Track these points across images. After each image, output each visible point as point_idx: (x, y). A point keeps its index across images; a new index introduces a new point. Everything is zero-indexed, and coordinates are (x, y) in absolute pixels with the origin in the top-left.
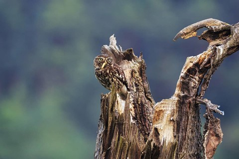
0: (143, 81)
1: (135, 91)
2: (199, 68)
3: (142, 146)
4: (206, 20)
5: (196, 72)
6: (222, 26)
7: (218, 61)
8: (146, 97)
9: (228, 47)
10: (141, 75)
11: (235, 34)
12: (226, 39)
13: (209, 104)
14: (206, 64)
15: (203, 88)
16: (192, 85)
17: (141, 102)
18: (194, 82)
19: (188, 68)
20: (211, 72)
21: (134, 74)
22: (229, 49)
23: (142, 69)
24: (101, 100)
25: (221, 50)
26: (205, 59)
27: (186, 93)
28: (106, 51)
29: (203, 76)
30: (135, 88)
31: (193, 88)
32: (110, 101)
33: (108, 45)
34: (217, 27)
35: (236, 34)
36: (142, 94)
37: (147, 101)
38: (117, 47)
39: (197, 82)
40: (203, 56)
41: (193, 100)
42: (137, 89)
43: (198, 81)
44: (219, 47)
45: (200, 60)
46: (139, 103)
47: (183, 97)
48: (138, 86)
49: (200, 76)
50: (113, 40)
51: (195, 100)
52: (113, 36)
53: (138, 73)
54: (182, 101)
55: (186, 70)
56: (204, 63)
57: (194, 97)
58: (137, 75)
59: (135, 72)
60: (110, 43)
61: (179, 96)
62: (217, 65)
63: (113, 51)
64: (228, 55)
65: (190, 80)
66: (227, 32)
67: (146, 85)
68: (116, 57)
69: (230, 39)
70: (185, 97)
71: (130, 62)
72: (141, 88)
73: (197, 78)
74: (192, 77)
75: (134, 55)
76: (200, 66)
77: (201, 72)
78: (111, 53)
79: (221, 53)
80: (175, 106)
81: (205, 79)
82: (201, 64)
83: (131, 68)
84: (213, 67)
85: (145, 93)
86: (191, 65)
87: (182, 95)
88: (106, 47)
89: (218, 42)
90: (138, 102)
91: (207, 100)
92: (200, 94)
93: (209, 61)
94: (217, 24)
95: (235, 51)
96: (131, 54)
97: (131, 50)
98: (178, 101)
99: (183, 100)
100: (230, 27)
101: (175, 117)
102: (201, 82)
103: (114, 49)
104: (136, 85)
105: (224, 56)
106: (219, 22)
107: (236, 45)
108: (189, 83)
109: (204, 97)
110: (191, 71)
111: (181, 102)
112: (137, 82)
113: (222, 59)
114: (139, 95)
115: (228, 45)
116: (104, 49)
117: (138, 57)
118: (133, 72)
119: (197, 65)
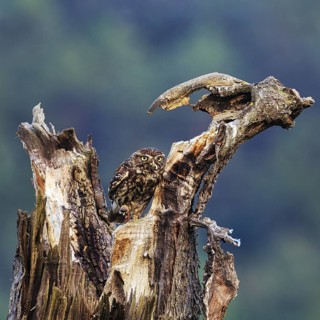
0: (93, 187)
1: (79, 204)
2: (194, 162)
3: (93, 304)
4: (206, 76)
5: (188, 169)
6: (235, 86)
7: (229, 150)
8: (99, 215)
9: (247, 123)
10: (89, 175)
11: (258, 100)
12: (242, 109)
13: (213, 226)
14: (206, 156)
15: (201, 198)
16: (183, 194)
17: (91, 223)
18: (186, 188)
19: (174, 161)
20: (215, 169)
21: (76, 174)
22: (249, 127)
23: (92, 165)
24: (18, 223)
25: (235, 130)
26: (205, 145)
27: (171, 208)
28: (25, 134)
29: (202, 177)
30: (79, 199)
31: (184, 198)
32: (35, 223)
33: (30, 123)
34: (226, 88)
35: (262, 100)
36: (92, 210)
37: (101, 222)
38: (45, 126)
39: (191, 188)
40: (202, 140)
41: (184, 220)
42: (84, 202)
43: (193, 186)
44: (231, 124)
45: (195, 148)
46: (87, 226)
47: (166, 214)
48: (85, 195)
49: (197, 176)
50: (39, 113)
51: (188, 220)
52: (38, 107)
53: (84, 173)
54: (163, 221)
55: (171, 165)
56: (203, 153)
57: (186, 215)
58: (82, 175)
59: (79, 171)
60: (34, 119)
61: (158, 213)
62: (227, 156)
63: (38, 133)
64: (246, 137)
65: (178, 184)
66: (245, 97)
67: (99, 194)
68: (43, 144)
69: (249, 110)
70: (170, 215)
71: (70, 152)
72: (90, 200)
73: (191, 180)
74: (182, 179)
75: (77, 140)
76: (195, 158)
77: (197, 169)
78: (35, 136)
79: (234, 135)
80: (151, 231)
81: (206, 182)
82: (198, 154)
83: (71, 163)
84: (220, 161)
85: (98, 208)
86: (180, 157)
87: (164, 210)
88: (26, 126)
89: (228, 114)
90: (84, 224)
91: (209, 220)
92: (197, 210)
93: (212, 150)
94: (228, 83)
95: (260, 131)
96: (72, 138)
97: (71, 132)
98: (157, 222)
99: (166, 220)
100: (249, 88)
101: (152, 251)
102: (198, 187)
103: (41, 129)
104: (81, 194)
105: (239, 140)
106: (230, 79)
107: (260, 119)
108: (176, 189)
109: (205, 215)
110: (180, 169)
111: (163, 225)
112: (82, 189)
113: (235, 145)
114: (86, 212)
115: (247, 120)
116: (23, 129)
117: (85, 144)
118: (74, 171)
119: (190, 156)
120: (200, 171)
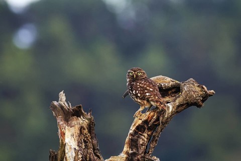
0: (91, 138)
1: (84, 147)
2: (148, 125)
4: (155, 77)
5: (145, 129)
6: (171, 83)
7: (167, 118)
8: (95, 154)
9: (178, 104)
10: (90, 131)
11: (184, 91)
12: (175, 96)
14: (155, 122)
15: (151, 145)
16: (141, 143)
17: (90, 158)
18: (143, 140)
19: (137, 125)
20: (159, 129)
21: (82, 131)
22: (178, 106)
23: (91, 126)
24: (50, 157)
25: (171, 108)
26: (154, 116)
27: (134, 151)
28: (55, 107)
29: (152, 133)
30: (83, 144)
31: (142, 145)
32: (59, 157)
33: (58, 102)
34: (166, 84)
35: (186, 91)
36: (91, 151)
37: (95, 158)
38: (66, 103)
39: (146, 140)
40: (152, 113)
41: (142, 157)
42: (86, 146)
43: (147, 139)
44: (168, 104)
45: (149, 117)
46: (88, 159)
47: (132, 154)
48: (87, 142)
49: (149, 133)
50: (62, 96)
51: (144, 157)
52: (62, 92)
53: (87, 130)
54: (130, 158)
55: (135, 127)
56: (153, 120)
57: (143, 155)
58: (86, 131)
59: (84, 129)
60: (60, 99)
61: (127, 153)
62: (166, 122)
63: (62, 107)
64: (177, 112)
65: (139, 137)
66: (176, 90)
67: (95, 142)
68: (65, 113)
69: (179, 97)
70: (134, 154)
71: (79, 118)
72: (90, 145)
73: (146, 135)
74: (141, 135)
75: (83, 112)
76: (148, 123)
77: (149, 129)
78: (60, 109)
79: (170, 110)
81: (154, 137)
82: (150, 121)
83: (80, 124)
84: (162, 125)
85: (94, 149)
86: (140, 122)
87: (131, 152)
88: (55, 103)
89: (167, 99)
90: (86, 158)
91: (156, 158)
92: (149, 152)
93: (158, 119)
94: (167, 81)
95: (185, 109)
96: (80, 111)
97: (80, 107)
98: (127, 158)
99: (132, 157)
100: (179, 85)
102: (150, 139)
103: (63, 105)
104: (85, 142)
105: (173, 113)
106: (169, 79)
107: (185, 102)
108: (137, 140)
109: (153, 155)
110: (140, 129)
112: (86, 139)
113: (171, 116)
114: (87, 152)
115: (177, 102)
116: (54, 105)
117: (87, 114)
118: (81, 129)
119: (146, 122)
120: (151, 130)
